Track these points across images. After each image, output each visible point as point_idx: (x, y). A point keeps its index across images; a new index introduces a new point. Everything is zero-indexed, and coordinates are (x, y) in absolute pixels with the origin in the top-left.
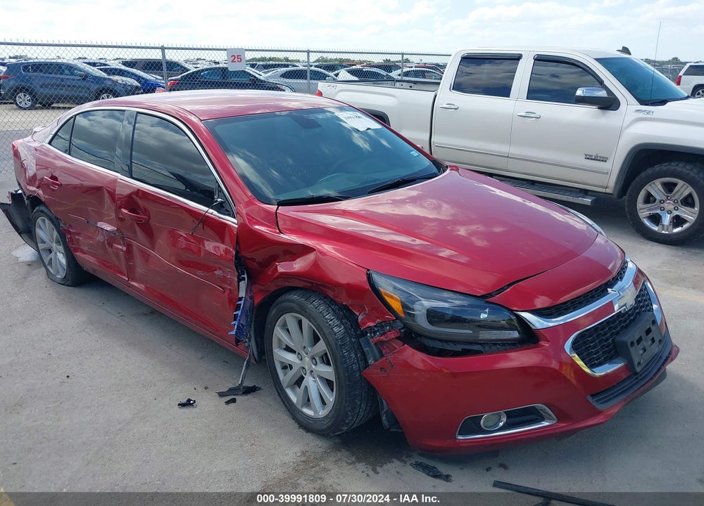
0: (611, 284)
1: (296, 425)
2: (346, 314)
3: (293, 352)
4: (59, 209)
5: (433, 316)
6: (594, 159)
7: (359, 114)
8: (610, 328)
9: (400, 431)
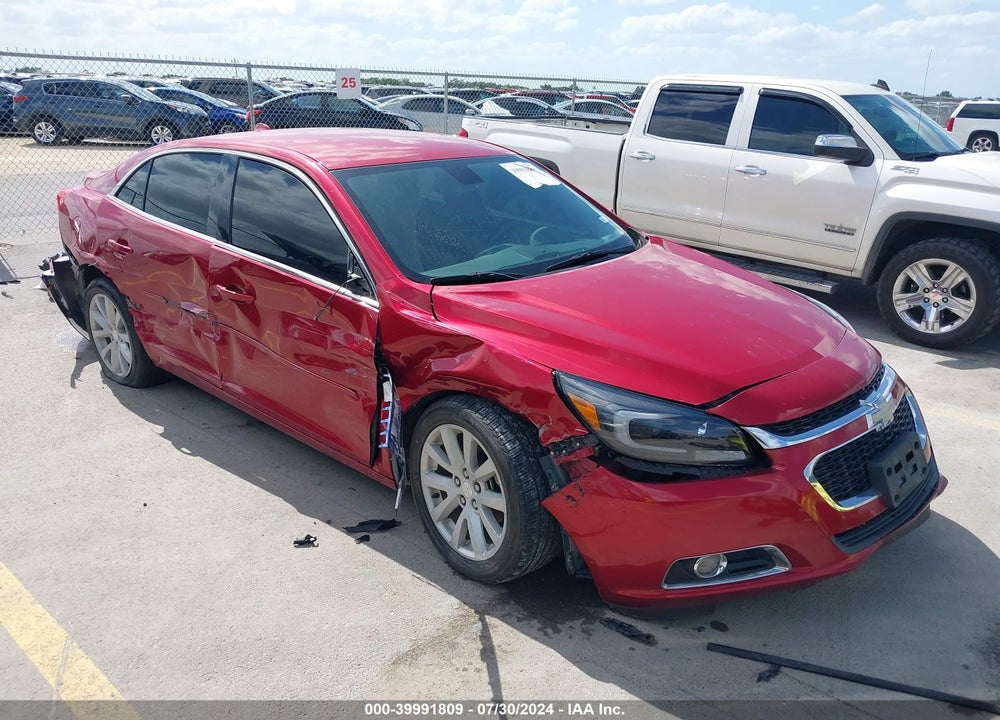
0: (864, 393)
1: (450, 571)
2: (521, 427)
3: (449, 475)
4: (127, 283)
5: (637, 429)
6: (837, 232)
7: (531, 166)
8: (862, 451)
9: (588, 577)
